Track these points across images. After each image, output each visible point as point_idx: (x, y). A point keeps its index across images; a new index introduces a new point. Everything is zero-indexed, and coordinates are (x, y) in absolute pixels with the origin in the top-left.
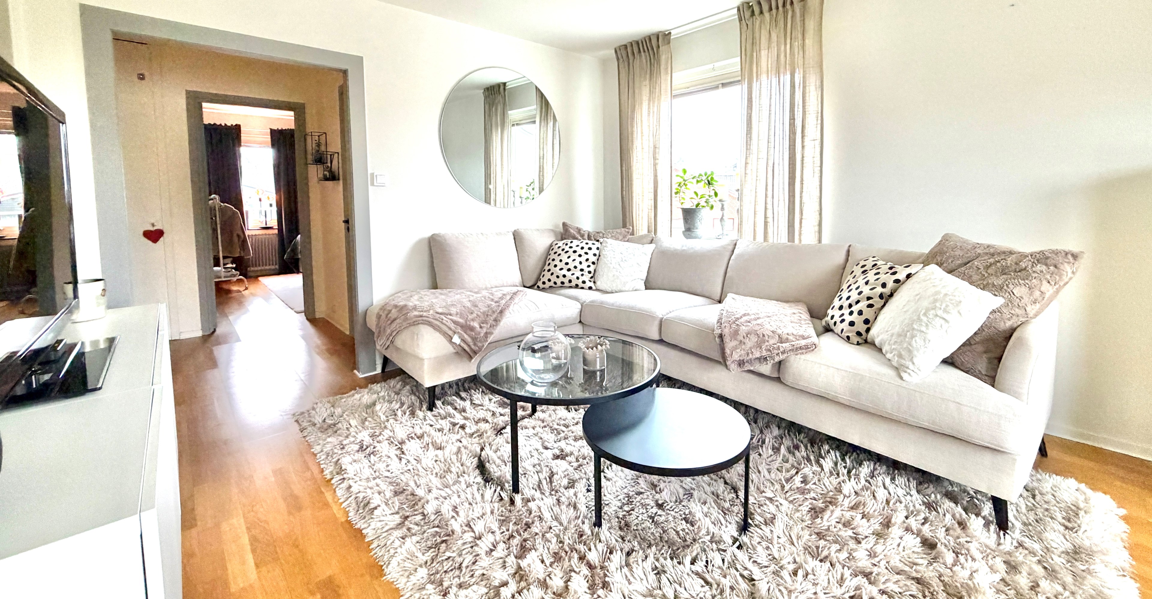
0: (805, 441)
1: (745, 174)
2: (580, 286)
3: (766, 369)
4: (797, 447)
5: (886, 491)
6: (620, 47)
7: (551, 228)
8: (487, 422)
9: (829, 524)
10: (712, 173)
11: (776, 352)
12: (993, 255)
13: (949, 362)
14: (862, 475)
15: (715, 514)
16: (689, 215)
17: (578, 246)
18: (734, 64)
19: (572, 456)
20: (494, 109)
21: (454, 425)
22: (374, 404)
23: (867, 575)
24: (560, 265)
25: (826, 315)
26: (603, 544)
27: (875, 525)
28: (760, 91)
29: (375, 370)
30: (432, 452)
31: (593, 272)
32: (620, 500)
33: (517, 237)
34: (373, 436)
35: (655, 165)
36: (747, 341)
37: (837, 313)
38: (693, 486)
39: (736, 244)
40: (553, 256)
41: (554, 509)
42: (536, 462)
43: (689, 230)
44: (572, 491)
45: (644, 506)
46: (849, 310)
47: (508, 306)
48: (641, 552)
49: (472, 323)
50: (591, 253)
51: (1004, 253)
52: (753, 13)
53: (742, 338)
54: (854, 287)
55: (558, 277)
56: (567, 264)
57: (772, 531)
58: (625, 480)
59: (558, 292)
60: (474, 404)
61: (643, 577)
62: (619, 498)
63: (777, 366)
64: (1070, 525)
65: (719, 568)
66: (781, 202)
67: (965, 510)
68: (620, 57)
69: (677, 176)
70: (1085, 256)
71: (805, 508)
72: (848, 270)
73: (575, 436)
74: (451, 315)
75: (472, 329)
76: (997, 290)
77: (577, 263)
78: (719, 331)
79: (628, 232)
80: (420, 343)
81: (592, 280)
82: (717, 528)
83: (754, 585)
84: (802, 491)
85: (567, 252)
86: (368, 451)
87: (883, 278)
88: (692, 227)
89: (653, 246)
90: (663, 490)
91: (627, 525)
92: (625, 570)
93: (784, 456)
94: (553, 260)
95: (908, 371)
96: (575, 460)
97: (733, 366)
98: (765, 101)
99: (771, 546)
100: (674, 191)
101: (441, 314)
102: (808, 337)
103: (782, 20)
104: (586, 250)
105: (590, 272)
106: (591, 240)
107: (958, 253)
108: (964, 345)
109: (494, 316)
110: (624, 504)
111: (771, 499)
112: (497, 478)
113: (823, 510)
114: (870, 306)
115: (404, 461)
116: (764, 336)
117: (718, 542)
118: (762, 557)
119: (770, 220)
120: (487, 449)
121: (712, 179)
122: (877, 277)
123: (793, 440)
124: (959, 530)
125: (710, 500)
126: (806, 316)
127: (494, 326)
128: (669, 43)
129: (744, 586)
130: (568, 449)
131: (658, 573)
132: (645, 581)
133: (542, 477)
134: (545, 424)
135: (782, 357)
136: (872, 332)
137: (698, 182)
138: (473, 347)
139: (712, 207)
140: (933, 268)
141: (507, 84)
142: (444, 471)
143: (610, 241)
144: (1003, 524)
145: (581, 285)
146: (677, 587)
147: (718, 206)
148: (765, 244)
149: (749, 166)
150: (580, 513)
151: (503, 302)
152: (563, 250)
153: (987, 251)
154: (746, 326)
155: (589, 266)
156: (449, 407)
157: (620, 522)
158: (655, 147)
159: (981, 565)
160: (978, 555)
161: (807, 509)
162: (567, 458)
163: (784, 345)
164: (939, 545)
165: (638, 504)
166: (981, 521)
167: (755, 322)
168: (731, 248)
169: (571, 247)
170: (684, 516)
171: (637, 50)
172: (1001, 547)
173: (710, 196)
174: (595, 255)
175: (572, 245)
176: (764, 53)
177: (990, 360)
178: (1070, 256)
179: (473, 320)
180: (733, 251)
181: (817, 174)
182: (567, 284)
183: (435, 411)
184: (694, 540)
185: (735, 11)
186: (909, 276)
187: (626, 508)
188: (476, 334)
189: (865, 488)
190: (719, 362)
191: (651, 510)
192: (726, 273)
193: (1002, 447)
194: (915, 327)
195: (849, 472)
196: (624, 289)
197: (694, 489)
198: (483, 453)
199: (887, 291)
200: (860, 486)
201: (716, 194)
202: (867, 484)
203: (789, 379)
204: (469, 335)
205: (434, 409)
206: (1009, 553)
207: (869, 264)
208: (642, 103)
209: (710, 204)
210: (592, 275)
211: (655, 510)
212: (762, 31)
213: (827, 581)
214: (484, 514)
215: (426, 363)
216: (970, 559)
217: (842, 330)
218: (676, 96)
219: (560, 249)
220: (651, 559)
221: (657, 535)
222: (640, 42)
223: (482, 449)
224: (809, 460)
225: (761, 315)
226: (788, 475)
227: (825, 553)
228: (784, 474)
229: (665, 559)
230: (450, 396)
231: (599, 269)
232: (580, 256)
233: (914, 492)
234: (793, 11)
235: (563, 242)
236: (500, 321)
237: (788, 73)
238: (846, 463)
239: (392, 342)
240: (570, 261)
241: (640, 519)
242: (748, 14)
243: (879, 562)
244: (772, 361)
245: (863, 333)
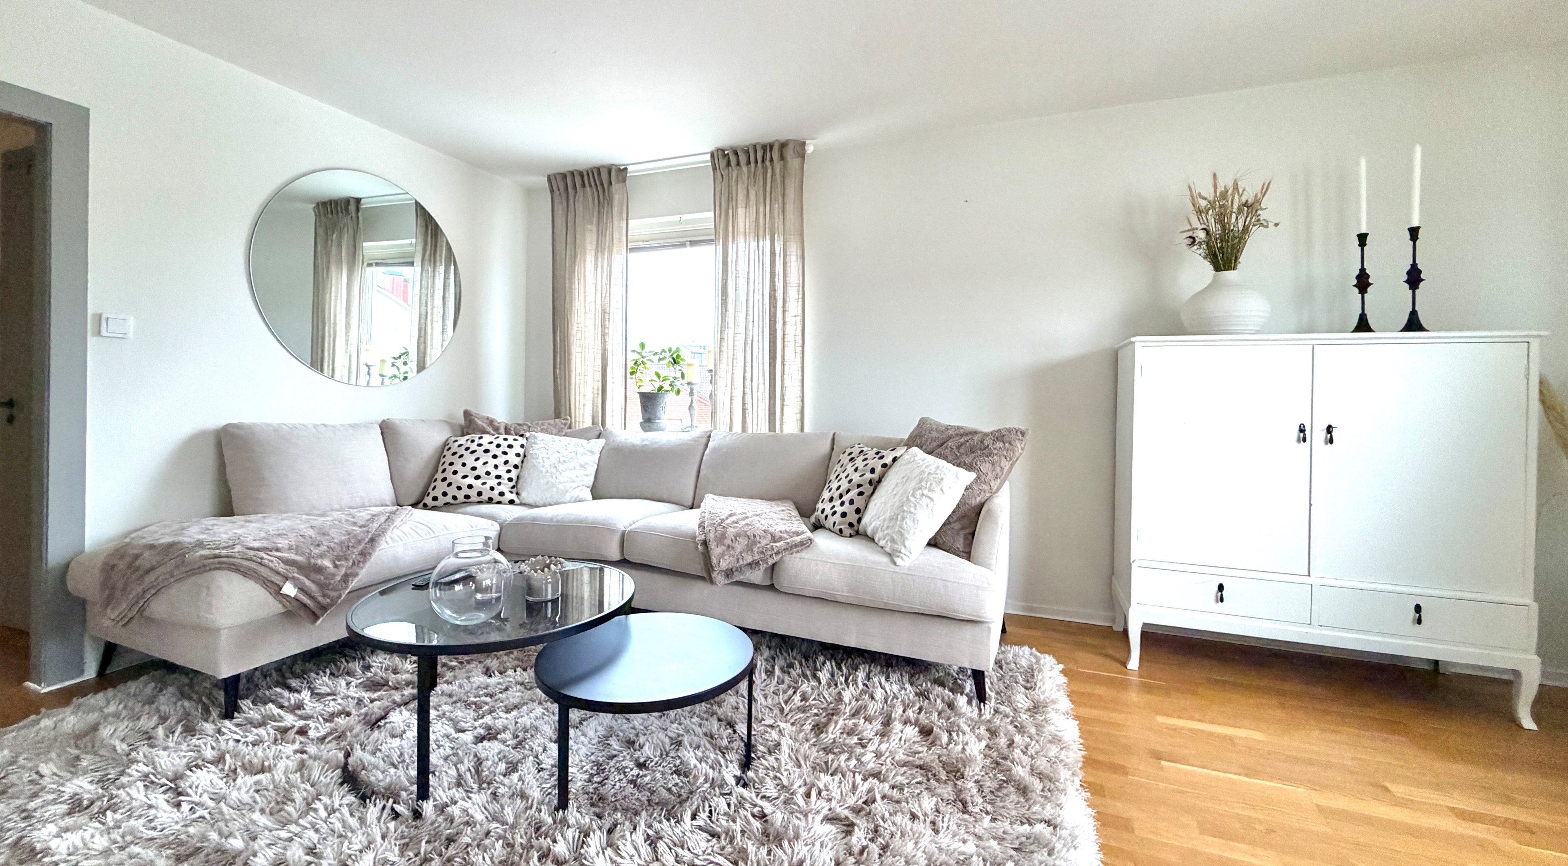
0: (798, 657)
1: (720, 351)
2: (495, 501)
3: (757, 576)
4: (791, 666)
5: (883, 691)
6: (555, 175)
7: (441, 418)
8: (348, 714)
9: (834, 736)
10: (678, 350)
11: (770, 553)
12: (962, 435)
13: (933, 543)
14: (859, 680)
15: (712, 756)
16: (649, 401)
17: (491, 443)
18: (705, 218)
19: (508, 732)
20: (335, 236)
21: (285, 731)
22: (94, 728)
23: (876, 775)
24: (462, 471)
25: (814, 510)
26: (574, 829)
27: (877, 725)
28: (737, 254)
29: (82, 672)
30: (245, 781)
31: (515, 478)
32: (586, 772)
33: (387, 430)
34: (102, 781)
35: (604, 335)
36: (736, 545)
37: (827, 506)
38: (681, 732)
39: (709, 437)
40: (449, 458)
41: (490, 807)
42: (449, 751)
43: (649, 421)
44: (515, 777)
45: (622, 770)
46: (840, 501)
47: (384, 531)
48: (627, 823)
49: (319, 562)
50: (512, 453)
51: (970, 433)
52: (729, 164)
53: (730, 542)
54: (843, 476)
55: (459, 488)
56: (474, 469)
57: (776, 759)
58: (590, 746)
59: (461, 510)
60: (317, 694)
61: (633, 852)
62: (584, 769)
63: (770, 571)
64: (1029, 685)
65: (725, 814)
66: (761, 386)
67: (951, 690)
68: (555, 187)
69: (633, 351)
70: (1030, 432)
71: (808, 727)
72: (834, 458)
73: (505, 707)
74: (278, 550)
75: (319, 570)
76: (969, 467)
77: (490, 468)
78: (703, 537)
79: (565, 424)
80: (214, 602)
81: (514, 490)
82: (716, 774)
83: (766, 821)
84: (803, 710)
85: (473, 452)
86: (95, 809)
87: (872, 463)
88: (652, 417)
89: (602, 442)
90: (644, 745)
91: (601, 798)
92: (609, 852)
93: (779, 677)
94: (451, 464)
95: (901, 555)
96: (511, 736)
97: (719, 579)
98: (742, 267)
99: (778, 775)
100: (629, 370)
101: (258, 549)
102: (803, 533)
103: (761, 177)
104: (504, 448)
105: (510, 480)
106: (510, 434)
107: (935, 434)
108: (944, 525)
109: (360, 548)
110: (592, 775)
111: (772, 727)
112: (385, 789)
113: (826, 725)
114: (861, 494)
115: (185, 807)
116: (755, 536)
117: (721, 787)
118: (770, 789)
119: (749, 407)
120: (358, 752)
121: (678, 356)
122: (866, 462)
123: (786, 659)
124: (949, 711)
125: (704, 742)
126: (795, 513)
127: (359, 562)
128: (624, 181)
129: (756, 824)
130: (499, 724)
131: (652, 842)
132: (636, 858)
133: (462, 768)
134: (455, 698)
135: (776, 558)
136: (863, 522)
137: (660, 359)
138: (320, 599)
139: (678, 392)
140: (915, 450)
141: (362, 201)
142: (278, 803)
143: (540, 436)
144: (982, 697)
145: (497, 498)
146: (679, 851)
147: (685, 390)
148: (744, 435)
149: (725, 343)
150: (533, 801)
151: (376, 525)
152: (467, 449)
153: (957, 432)
154: (734, 527)
155: (509, 471)
156: (270, 705)
157: (592, 798)
158: (604, 312)
159: (971, 738)
160: (966, 728)
161: (810, 727)
162: (499, 736)
163: (778, 544)
164: (935, 729)
165: (613, 770)
166: (965, 699)
167: (743, 523)
168: (704, 441)
169: (480, 445)
170: (674, 769)
171: (580, 182)
172: (983, 718)
173: (675, 378)
174: (518, 455)
175: (481, 441)
176: (741, 211)
177: (965, 539)
178: (1019, 433)
179: (321, 556)
180: (707, 445)
181: (799, 355)
182: (474, 498)
183: (239, 718)
184: (691, 793)
185: (708, 157)
186: (895, 460)
187: (597, 779)
188: (326, 578)
189: (863, 692)
190: (702, 578)
191: (631, 773)
192: (699, 472)
193: (979, 617)
194: (905, 509)
195: (846, 680)
196: (562, 500)
197: (682, 735)
198: (350, 760)
199: (875, 476)
200: (858, 692)
201: (683, 376)
202: (865, 688)
203: (784, 582)
204: (313, 582)
205: (236, 714)
206: (989, 721)
207: (856, 450)
208: (585, 254)
209: (676, 388)
210: (513, 483)
211: (636, 771)
212: (739, 186)
213: (839, 794)
214: (370, 843)
215: (224, 635)
216: (961, 734)
217: (835, 523)
218: (633, 250)
219: (463, 448)
220: (642, 826)
221: (644, 799)
222: (585, 174)
223: (348, 755)
224: (805, 676)
225: (749, 515)
226: (786, 697)
227: (835, 765)
228: (781, 696)
229: (660, 822)
230: (269, 688)
231: (525, 474)
232: (495, 457)
233: (908, 686)
234: (773, 169)
235: (467, 437)
236: (370, 554)
237: (768, 237)
238: (842, 671)
239: (141, 610)
240: (478, 464)
241: (617, 787)
242: (723, 163)
243: (885, 761)
244: (765, 565)
245: (855, 523)
